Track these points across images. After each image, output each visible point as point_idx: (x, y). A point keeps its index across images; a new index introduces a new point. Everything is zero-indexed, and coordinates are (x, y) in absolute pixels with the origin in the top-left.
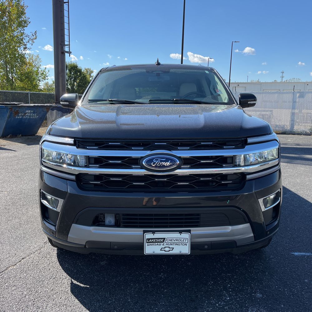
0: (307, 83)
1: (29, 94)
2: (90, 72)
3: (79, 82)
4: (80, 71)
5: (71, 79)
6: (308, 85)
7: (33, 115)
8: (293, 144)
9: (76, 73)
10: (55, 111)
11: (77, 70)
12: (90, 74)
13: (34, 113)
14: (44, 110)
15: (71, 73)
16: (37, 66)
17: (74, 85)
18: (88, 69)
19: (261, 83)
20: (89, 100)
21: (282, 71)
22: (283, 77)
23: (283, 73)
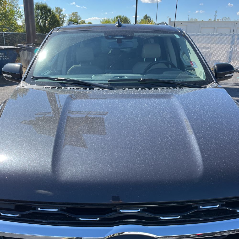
0: (236, 22)
1: (4, 34)
2: (60, 10)
3: (50, 21)
4: (50, 10)
5: (42, 18)
6: (237, 24)
7: (4, 57)
8: (233, 84)
9: (46, 13)
10: (26, 52)
11: (47, 10)
12: (60, 13)
13: (5, 55)
14: (15, 52)
15: (42, 12)
16: (15, 5)
17: (45, 23)
18: (58, 8)
19: (200, 22)
20: (34, 77)
21: (215, 11)
22: (216, 16)
23: (216, 12)
